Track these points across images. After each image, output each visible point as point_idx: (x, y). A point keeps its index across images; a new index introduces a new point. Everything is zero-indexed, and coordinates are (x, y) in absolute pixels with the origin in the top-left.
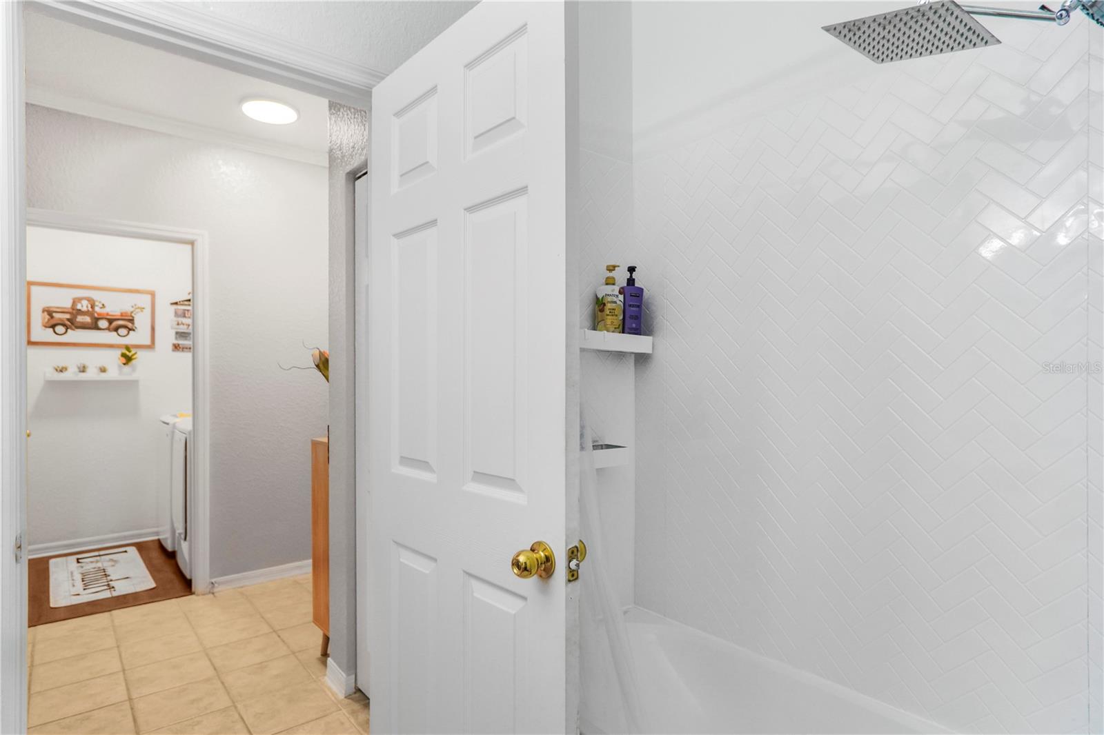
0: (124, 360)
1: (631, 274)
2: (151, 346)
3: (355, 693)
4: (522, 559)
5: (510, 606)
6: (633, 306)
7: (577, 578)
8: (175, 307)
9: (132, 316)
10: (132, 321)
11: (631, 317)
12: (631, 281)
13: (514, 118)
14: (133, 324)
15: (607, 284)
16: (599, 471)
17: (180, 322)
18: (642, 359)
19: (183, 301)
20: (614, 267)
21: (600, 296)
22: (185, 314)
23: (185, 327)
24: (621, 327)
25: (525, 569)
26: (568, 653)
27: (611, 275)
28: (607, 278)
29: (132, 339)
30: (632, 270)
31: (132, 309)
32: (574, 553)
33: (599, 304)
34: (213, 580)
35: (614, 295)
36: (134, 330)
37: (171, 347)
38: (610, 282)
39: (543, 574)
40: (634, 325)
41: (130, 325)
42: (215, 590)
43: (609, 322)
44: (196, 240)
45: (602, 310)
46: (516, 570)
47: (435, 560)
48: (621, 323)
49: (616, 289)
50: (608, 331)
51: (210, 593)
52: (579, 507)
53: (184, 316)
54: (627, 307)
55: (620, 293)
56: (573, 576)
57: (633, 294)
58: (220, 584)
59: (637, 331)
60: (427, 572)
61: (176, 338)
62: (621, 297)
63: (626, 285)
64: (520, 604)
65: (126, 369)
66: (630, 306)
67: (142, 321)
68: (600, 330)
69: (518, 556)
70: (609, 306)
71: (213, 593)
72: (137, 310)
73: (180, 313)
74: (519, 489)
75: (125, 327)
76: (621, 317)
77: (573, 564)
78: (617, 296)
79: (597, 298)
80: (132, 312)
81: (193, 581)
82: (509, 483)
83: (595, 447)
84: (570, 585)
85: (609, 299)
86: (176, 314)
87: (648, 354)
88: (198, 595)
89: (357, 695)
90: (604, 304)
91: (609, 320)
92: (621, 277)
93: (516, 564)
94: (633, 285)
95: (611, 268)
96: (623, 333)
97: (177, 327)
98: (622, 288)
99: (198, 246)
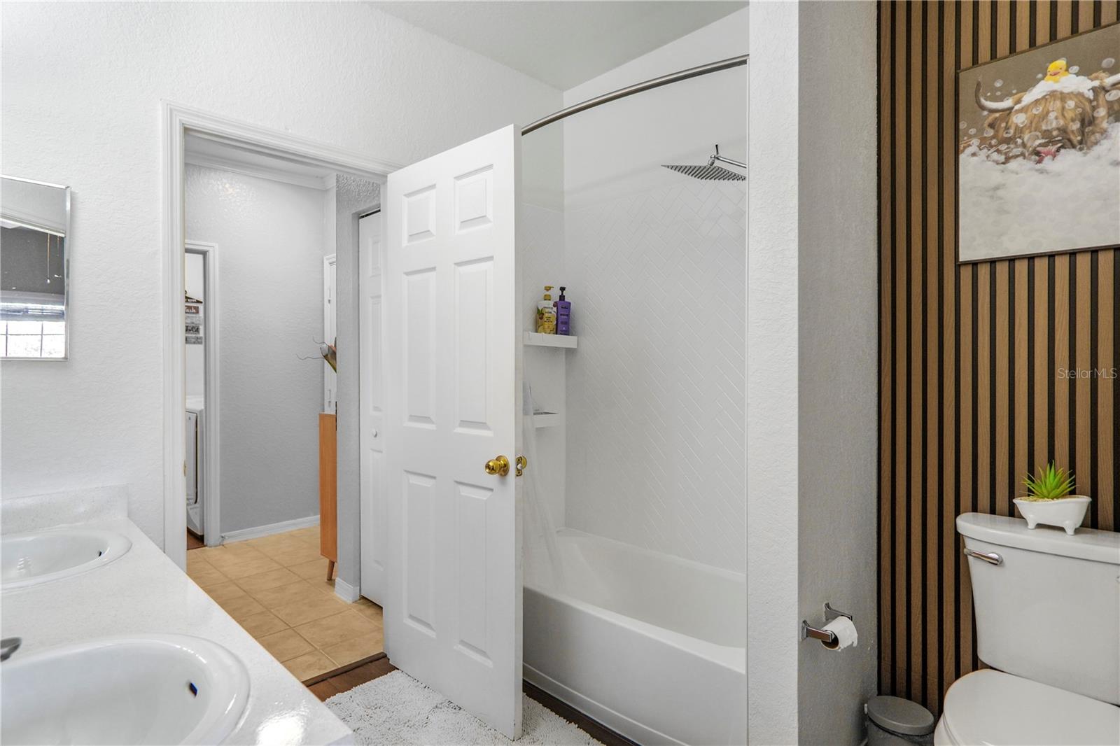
1: (562, 292)
3: (360, 599)
4: (491, 464)
5: (483, 495)
6: (564, 315)
7: (521, 475)
11: (562, 323)
12: (562, 298)
13: (485, 216)
15: (545, 300)
16: (539, 430)
18: (570, 352)
20: (550, 288)
21: (540, 309)
24: (555, 330)
25: (493, 469)
26: (516, 515)
27: (547, 293)
28: (545, 296)
30: (563, 289)
32: (519, 460)
33: (540, 314)
34: (223, 535)
35: (549, 308)
38: (547, 298)
39: (503, 474)
40: (564, 329)
42: (225, 542)
43: (546, 326)
44: (208, 251)
45: (541, 318)
46: (487, 470)
47: (434, 478)
48: (555, 327)
49: (551, 303)
50: (545, 333)
51: (220, 545)
52: (523, 435)
54: (559, 315)
55: (554, 306)
56: (519, 473)
57: (563, 306)
58: (229, 537)
59: (566, 333)
60: (429, 486)
62: (555, 309)
63: (558, 300)
64: (489, 494)
66: (561, 315)
68: (540, 332)
69: (489, 462)
70: (546, 315)
71: (223, 545)
74: (488, 428)
76: (555, 323)
77: (519, 466)
78: (552, 308)
79: (538, 310)
81: (205, 537)
82: (482, 425)
83: (535, 414)
84: (518, 478)
85: (547, 310)
87: (575, 349)
88: (210, 547)
89: (362, 601)
90: (543, 314)
91: (546, 325)
92: (555, 294)
93: (488, 466)
94: (564, 300)
95: (548, 289)
96: (556, 334)
98: (556, 302)
99: (211, 256)
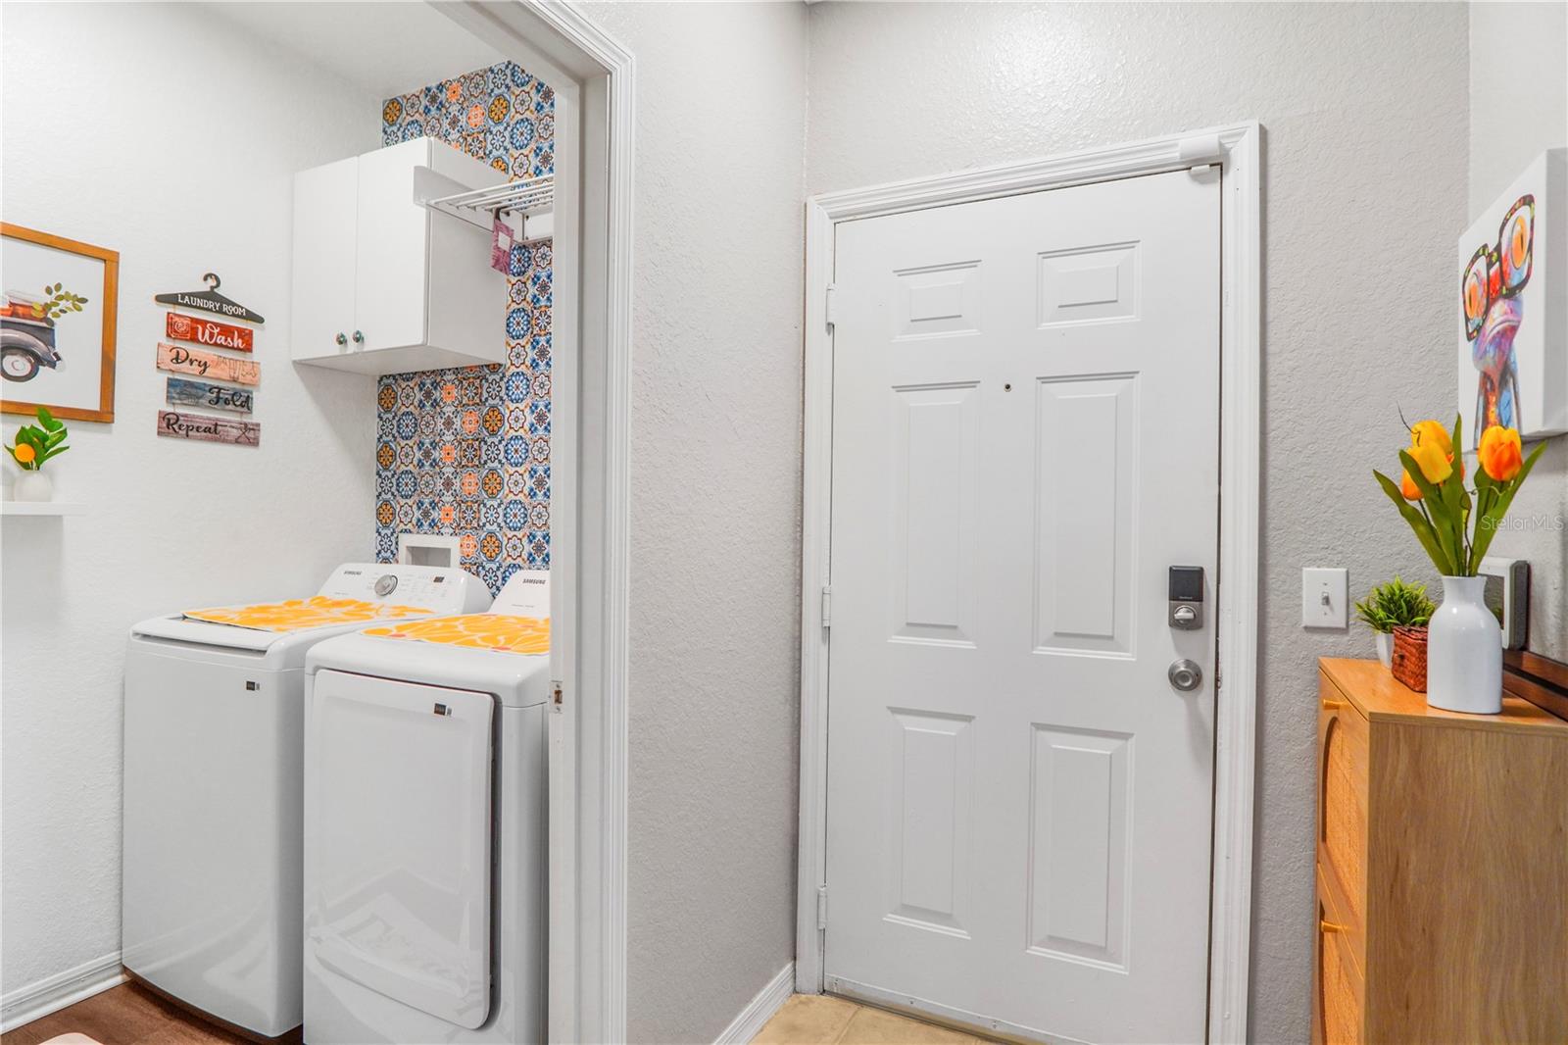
0: (26, 453)
2: (103, 416)
8: (170, 309)
9: (45, 319)
10: (46, 333)
14: (51, 343)
17: (183, 354)
19: (190, 295)
22: (194, 331)
23: (196, 369)
29: (46, 389)
31: (49, 299)
36: (53, 365)
37: (153, 423)
41: (40, 347)
53: (194, 339)
61: (169, 398)
65: (34, 481)
67: (78, 335)
72: (63, 304)
73: (182, 326)
75: (25, 350)
80: (47, 307)
86: (172, 330)
97: (174, 366)
